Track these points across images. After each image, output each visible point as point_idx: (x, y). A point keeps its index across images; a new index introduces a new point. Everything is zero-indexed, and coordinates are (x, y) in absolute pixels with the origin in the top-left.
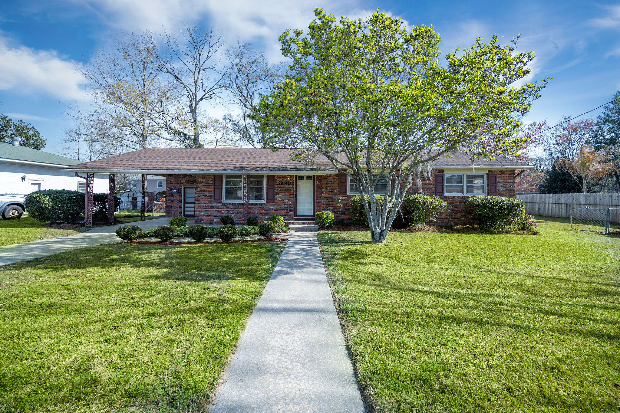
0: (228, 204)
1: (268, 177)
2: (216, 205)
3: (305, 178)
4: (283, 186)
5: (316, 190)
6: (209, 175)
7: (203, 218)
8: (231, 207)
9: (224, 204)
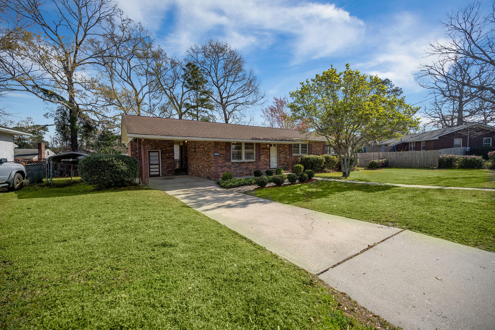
0: (235, 163)
1: (257, 144)
2: (228, 163)
3: (273, 145)
4: (264, 150)
5: (279, 152)
6: (222, 143)
7: (219, 174)
8: (237, 165)
9: (233, 163)
